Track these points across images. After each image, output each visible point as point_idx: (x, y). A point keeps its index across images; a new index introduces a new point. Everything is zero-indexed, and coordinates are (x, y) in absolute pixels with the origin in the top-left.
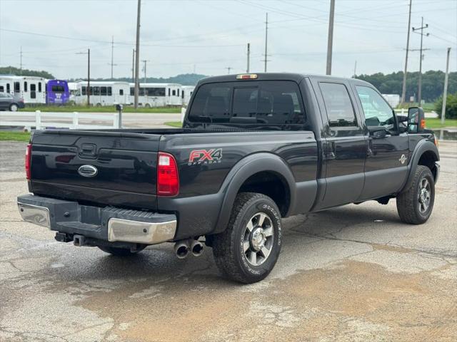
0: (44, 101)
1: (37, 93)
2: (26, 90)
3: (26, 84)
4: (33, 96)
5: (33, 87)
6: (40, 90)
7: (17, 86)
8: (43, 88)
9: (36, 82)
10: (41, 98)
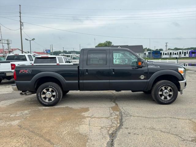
0: (188, 56)
1: (186, 55)
2: (183, 53)
3: (183, 52)
4: (185, 55)
5: (185, 53)
6: (187, 53)
7: (180, 53)
8: (188, 53)
9: (186, 51)
10: (187, 56)
